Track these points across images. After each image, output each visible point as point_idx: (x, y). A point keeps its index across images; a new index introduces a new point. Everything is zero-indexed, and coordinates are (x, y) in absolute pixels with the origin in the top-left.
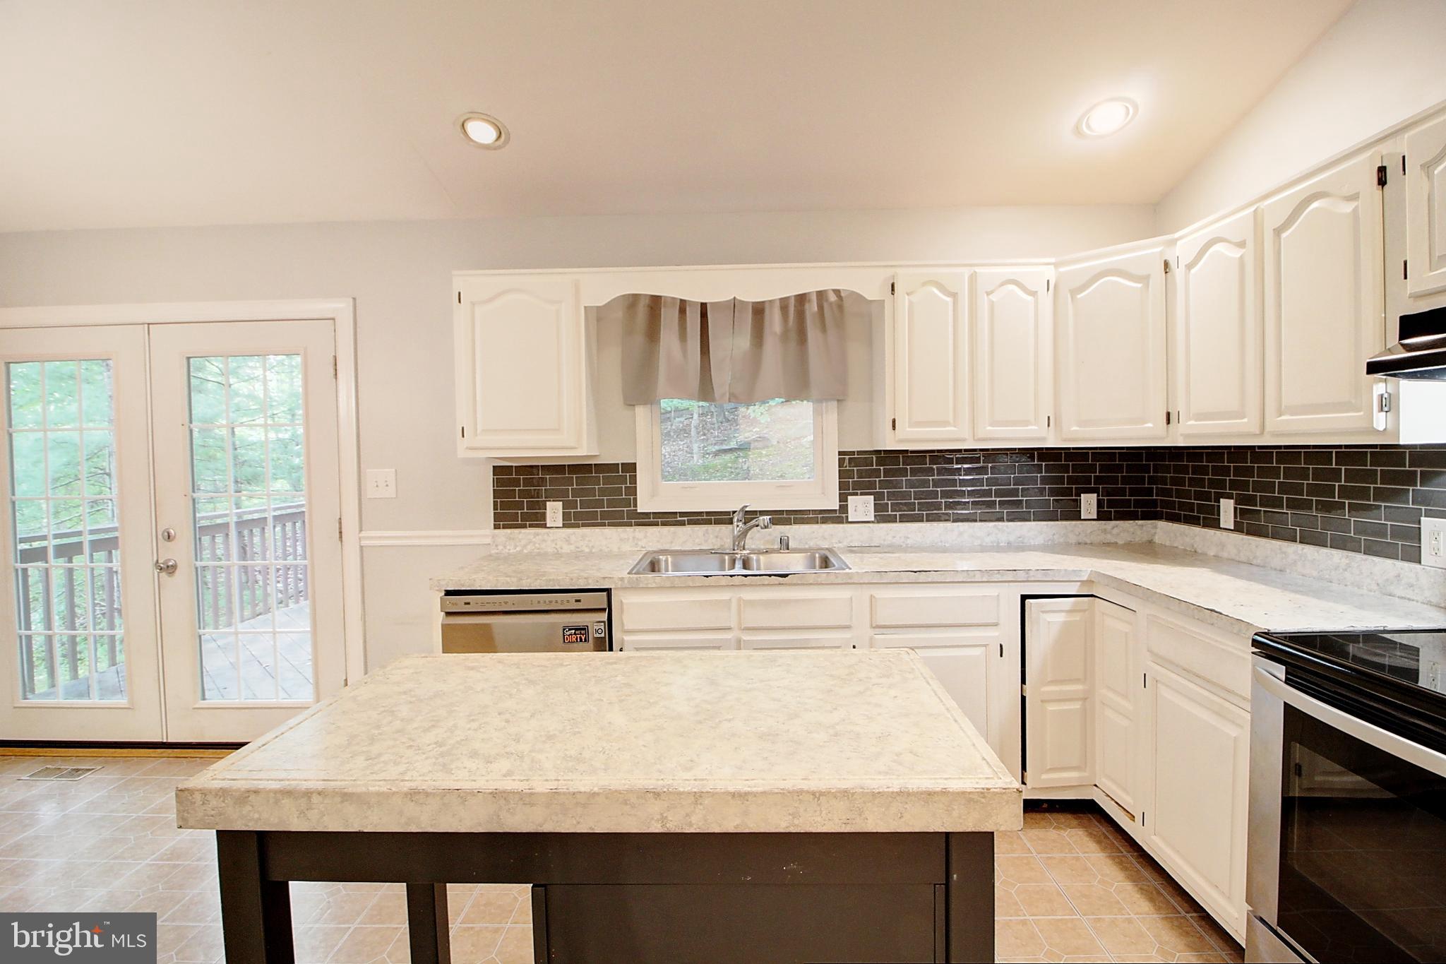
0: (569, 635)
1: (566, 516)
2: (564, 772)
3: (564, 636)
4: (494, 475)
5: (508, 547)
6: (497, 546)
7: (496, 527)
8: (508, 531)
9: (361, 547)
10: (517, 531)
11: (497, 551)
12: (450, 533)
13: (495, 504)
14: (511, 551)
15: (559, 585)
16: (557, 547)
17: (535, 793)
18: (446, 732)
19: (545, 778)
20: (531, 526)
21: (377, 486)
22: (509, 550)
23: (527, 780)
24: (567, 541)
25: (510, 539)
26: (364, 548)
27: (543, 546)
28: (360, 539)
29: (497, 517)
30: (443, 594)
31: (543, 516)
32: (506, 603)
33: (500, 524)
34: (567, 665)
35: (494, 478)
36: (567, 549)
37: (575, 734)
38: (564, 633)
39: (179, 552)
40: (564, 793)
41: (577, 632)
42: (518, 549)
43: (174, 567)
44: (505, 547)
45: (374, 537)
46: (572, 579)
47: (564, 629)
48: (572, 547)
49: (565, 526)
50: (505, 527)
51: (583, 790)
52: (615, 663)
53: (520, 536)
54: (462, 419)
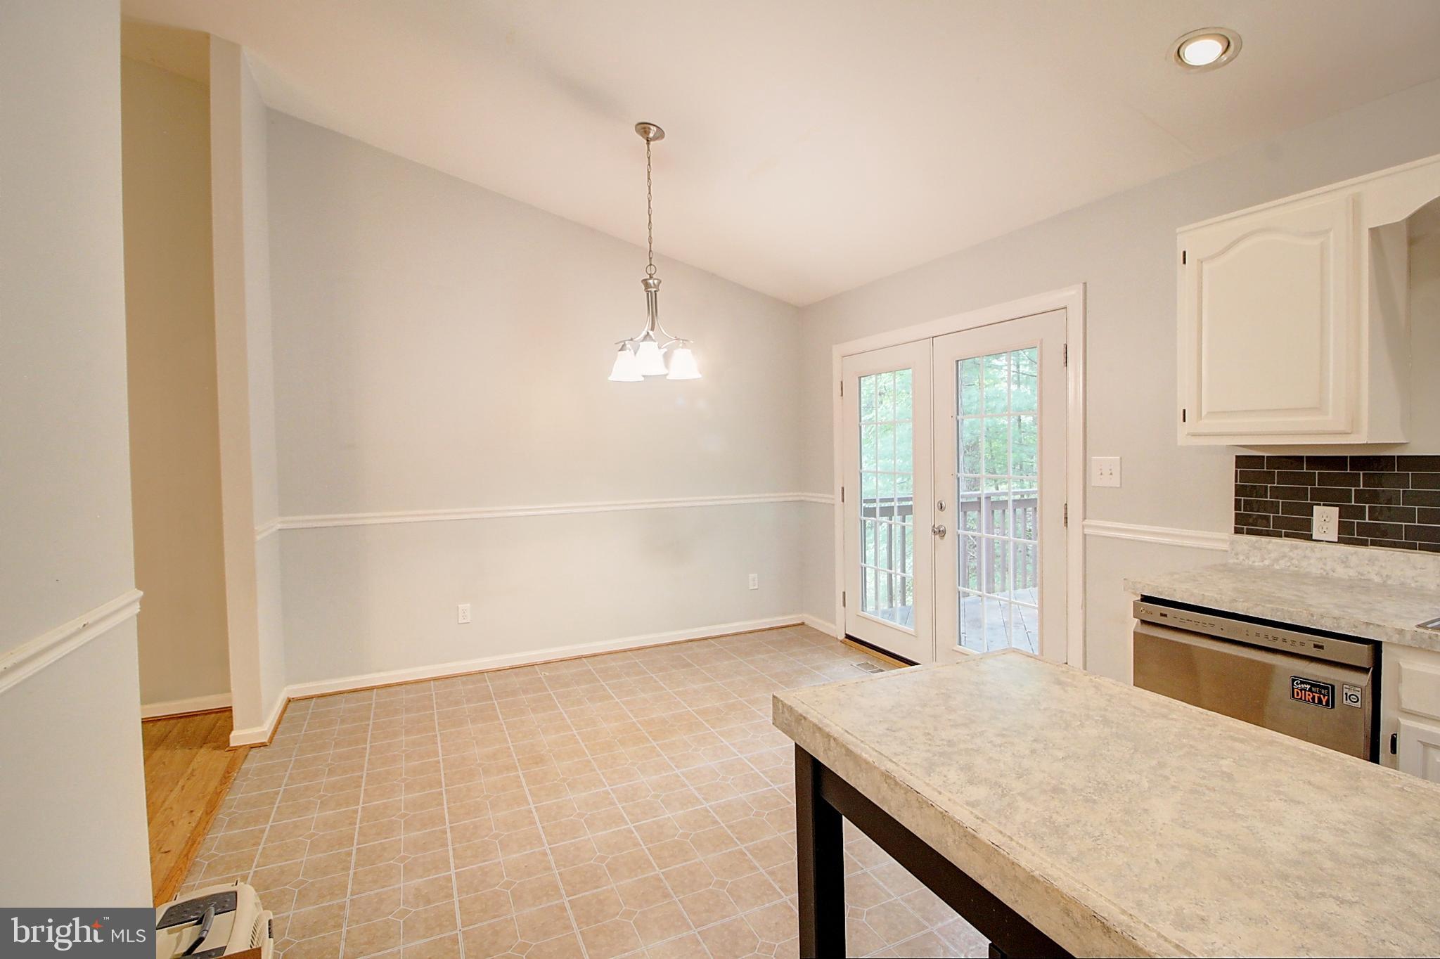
0: (1301, 690)
1: (1344, 528)
2: (1027, 834)
3: (1293, 689)
4: (1236, 467)
5: (1252, 559)
6: (1237, 554)
7: (1237, 531)
8: (1254, 538)
9: (1085, 535)
10: (1264, 539)
11: (1236, 561)
12: (1177, 531)
13: (1237, 502)
14: (1256, 564)
15: (1290, 619)
16: (1328, 568)
17: (976, 838)
18: (968, 735)
19: (1001, 829)
20: (1287, 535)
21: (1101, 474)
22: (1254, 562)
23: (983, 821)
24: (1343, 562)
25: (1255, 548)
26: (1087, 537)
27: (1304, 563)
28: (1083, 527)
29: (1239, 519)
30: (1139, 598)
31: (1308, 525)
32: (1213, 625)
33: (1243, 529)
34: (1172, 719)
35: (1236, 471)
36: (1341, 572)
37: (1087, 800)
38: (1293, 685)
39: (947, 520)
40: (1004, 856)
41: (1314, 689)
42: (1267, 562)
43: (944, 532)
44: (1248, 558)
45: (1100, 526)
46: (1312, 615)
47: (1293, 680)
48: (1352, 573)
49: (1341, 541)
50: (1250, 532)
51: (1023, 864)
52: (1242, 741)
53: (1270, 547)
54: (1185, 399)
